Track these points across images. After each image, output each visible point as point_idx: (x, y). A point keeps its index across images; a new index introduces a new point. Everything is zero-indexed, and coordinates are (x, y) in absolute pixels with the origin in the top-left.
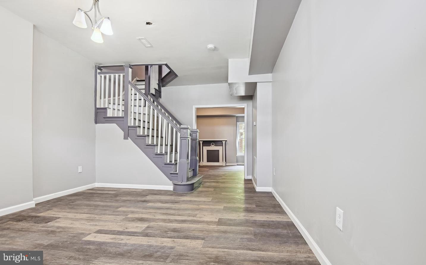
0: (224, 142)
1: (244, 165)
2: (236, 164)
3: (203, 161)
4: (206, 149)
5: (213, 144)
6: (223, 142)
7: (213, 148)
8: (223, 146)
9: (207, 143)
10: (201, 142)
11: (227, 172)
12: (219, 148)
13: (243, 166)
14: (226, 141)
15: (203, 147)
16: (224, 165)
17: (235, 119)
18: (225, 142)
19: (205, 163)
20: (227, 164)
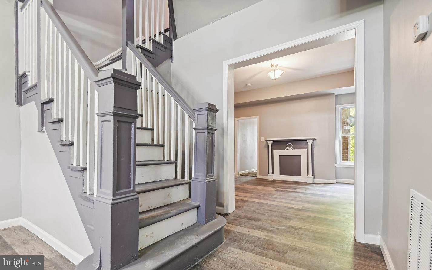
0: (310, 142)
1: (352, 184)
2: (335, 181)
3: (273, 173)
4: (278, 153)
5: (289, 146)
6: (308, 141)
7: (290, 151)
8: (307, 148)
9: (279, 144)
10: (270, 143)
11: (308, 202)
12: (301, 152)
13: (352, 187)
14: (314, 140)
15: (274, 150)
16: (310, 180)
17: (332, 100)
18: (312, 141)
19: (276, 176)
20: (316, 181)
